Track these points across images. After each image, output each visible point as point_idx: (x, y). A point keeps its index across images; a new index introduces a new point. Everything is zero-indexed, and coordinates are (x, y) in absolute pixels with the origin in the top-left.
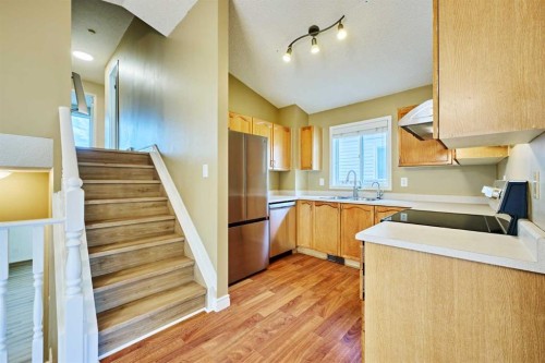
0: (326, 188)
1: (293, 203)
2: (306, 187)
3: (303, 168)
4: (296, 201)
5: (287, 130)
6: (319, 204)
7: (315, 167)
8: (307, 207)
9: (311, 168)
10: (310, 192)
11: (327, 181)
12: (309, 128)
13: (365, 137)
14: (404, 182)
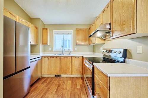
0: (52, 51)
1: (41, 58)
2: (44, 51)
3: (43, 44)
4: (42, 57)
5: (36, 28)
6: (52, 57)
7: (49, 44)
8: (46, 59)
9: (47, 44)
10: (45, 53)
11: (52, 49)
12: (46, 29)
13: (65, 35)
14: (76, 49)
